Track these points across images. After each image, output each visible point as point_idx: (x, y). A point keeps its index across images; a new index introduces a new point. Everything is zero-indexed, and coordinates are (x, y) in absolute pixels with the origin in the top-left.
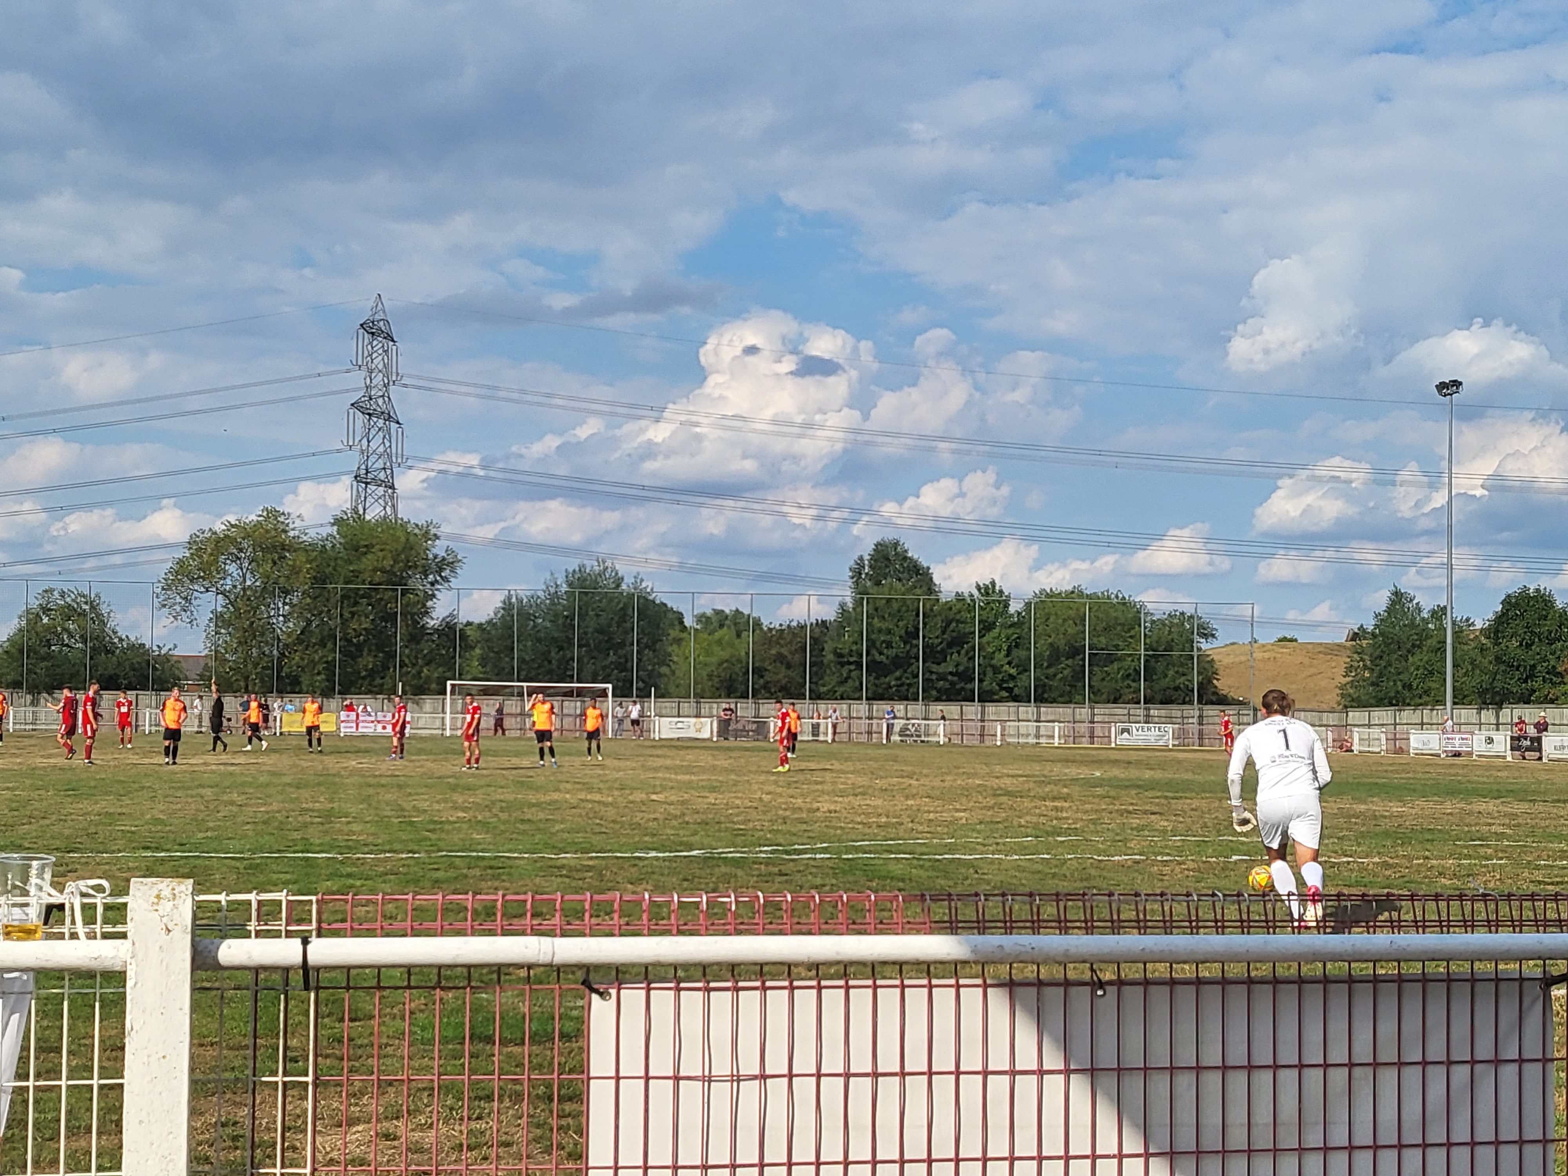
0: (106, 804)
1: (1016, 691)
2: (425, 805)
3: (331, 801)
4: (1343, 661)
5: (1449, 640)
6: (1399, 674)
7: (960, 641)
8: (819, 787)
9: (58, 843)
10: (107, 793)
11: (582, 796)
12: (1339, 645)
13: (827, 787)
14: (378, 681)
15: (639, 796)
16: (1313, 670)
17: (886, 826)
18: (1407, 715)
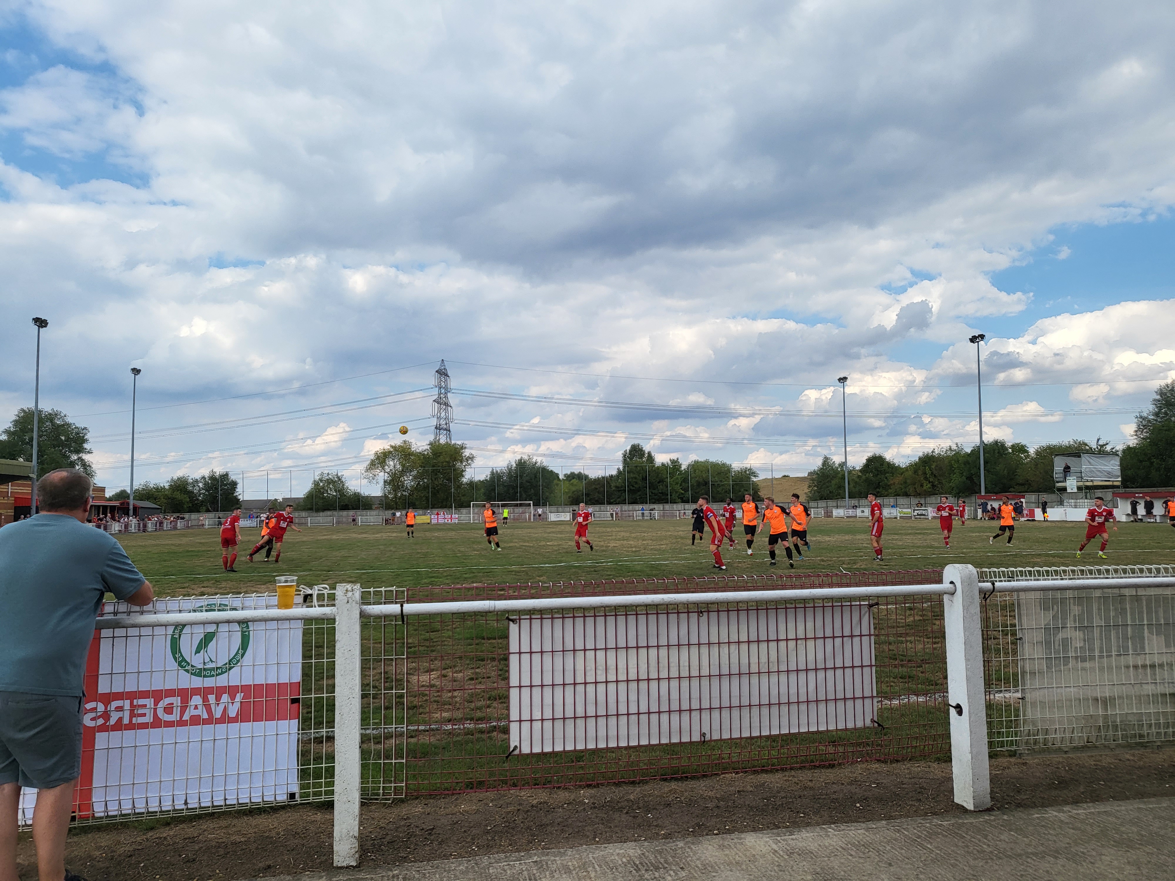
0: (343, 553)
1: (684, 499)
2: (462, 549)
3: (428, 549)
4: (807, 484)
5: (846, 474)
6: (828, 487)
7: (661, 481)
8: (610, 538)
9: (326, 568)
10: (344, 549)
11: (521, 544)
12: (805, 477)
13: (614, 537)
14: (444, 503)
15: (543, 543)
16: (796, 487)
17: (636, 551)
18: (831, 503)
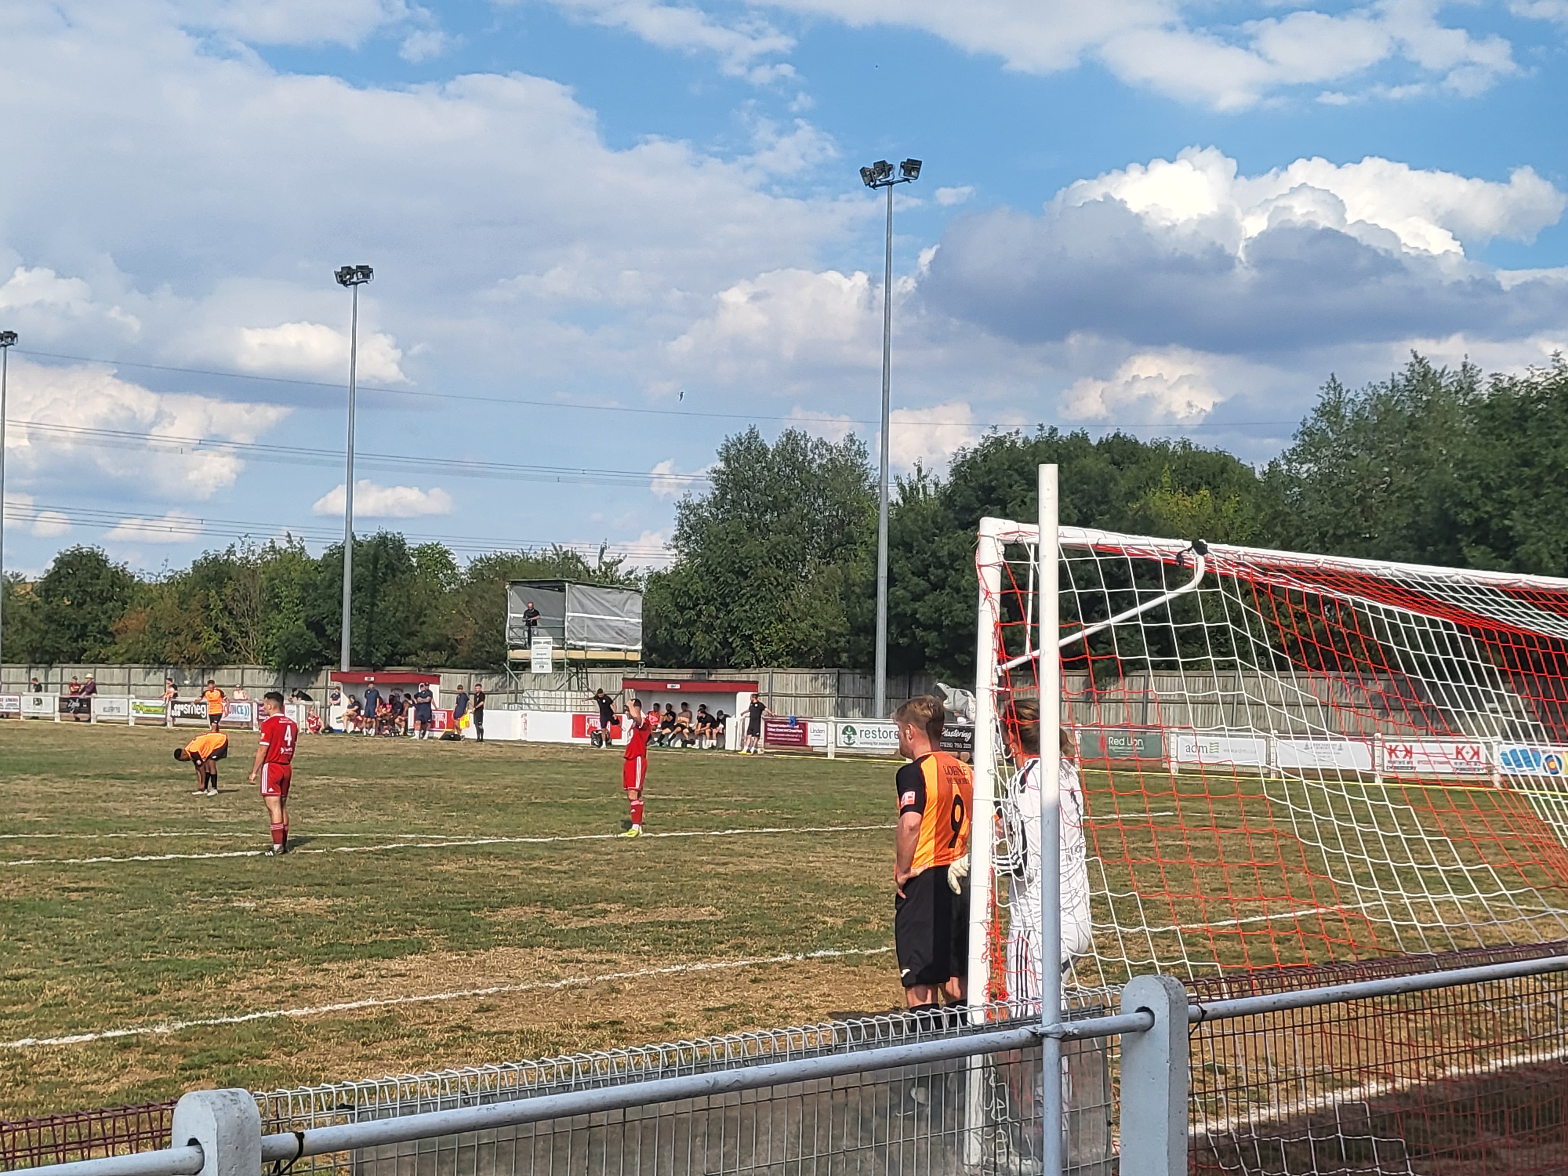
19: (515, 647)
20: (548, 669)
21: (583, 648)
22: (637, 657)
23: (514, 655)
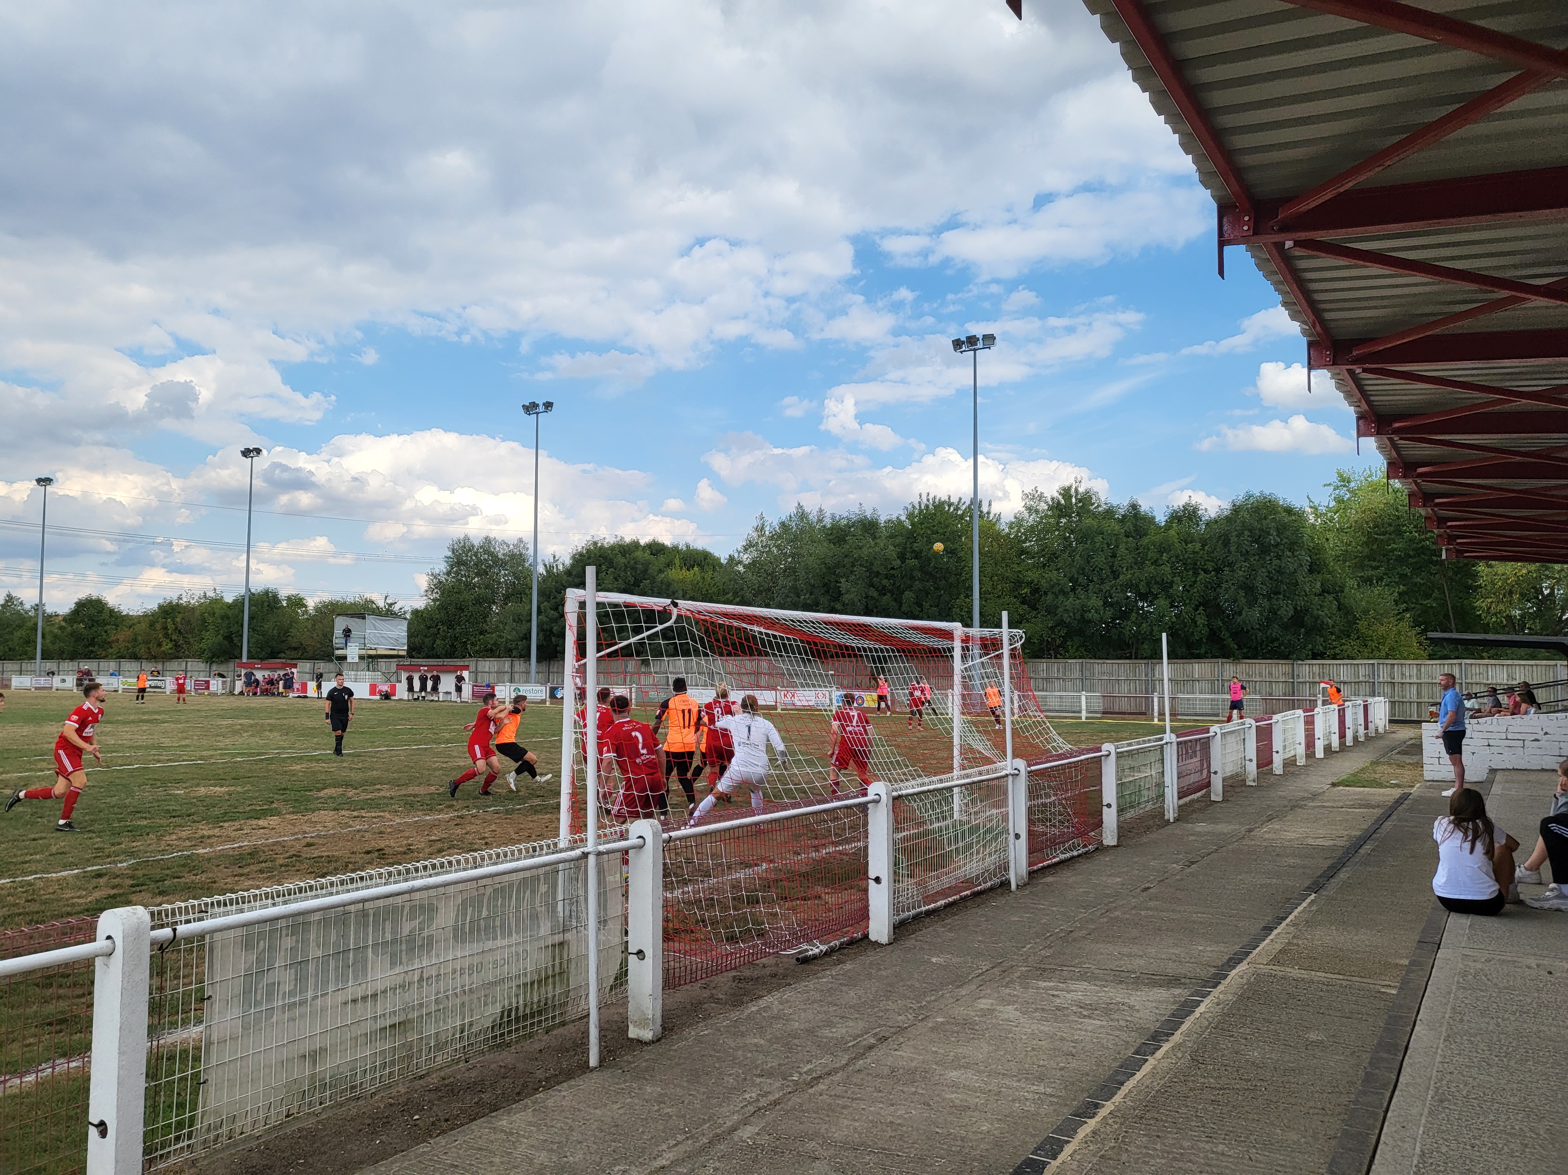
5: (41, 624)
18: (11, 666)
19: (338, 649)
20: (357, 660)
21: (375, 649)
22: (404, 653)
23: (338, 652)
